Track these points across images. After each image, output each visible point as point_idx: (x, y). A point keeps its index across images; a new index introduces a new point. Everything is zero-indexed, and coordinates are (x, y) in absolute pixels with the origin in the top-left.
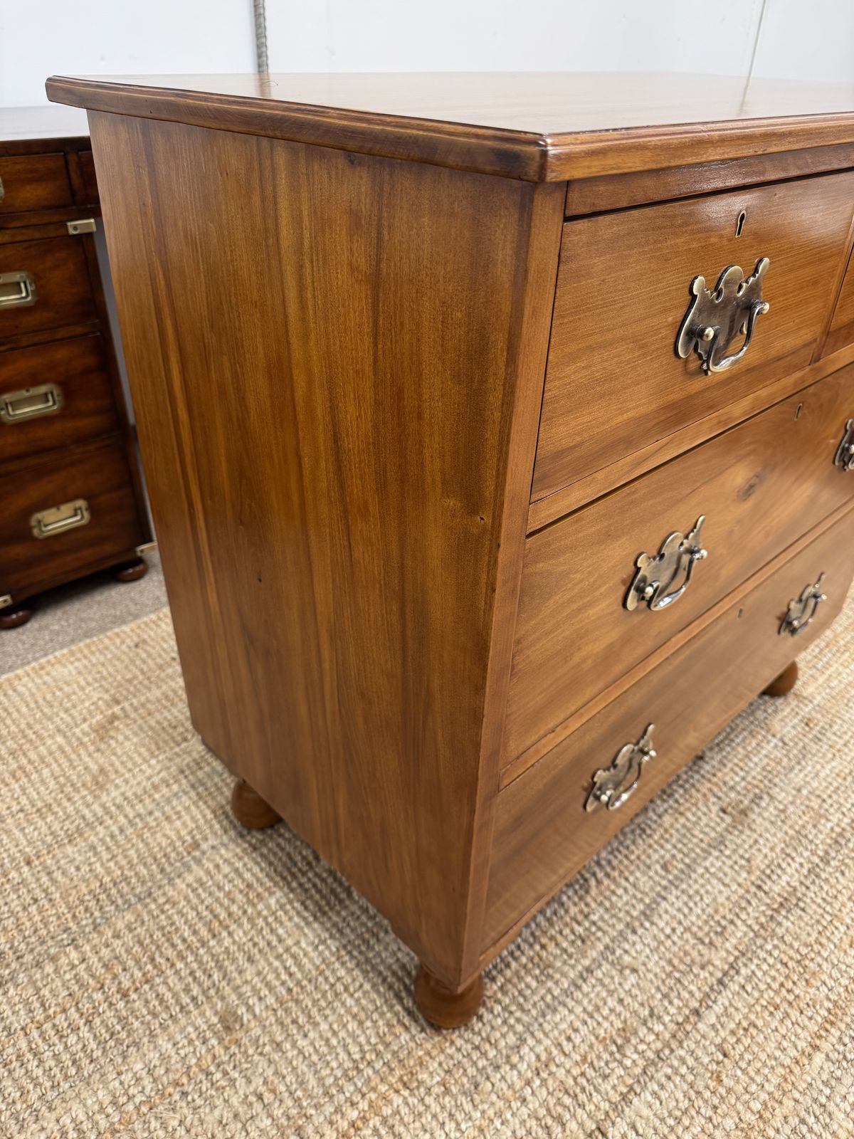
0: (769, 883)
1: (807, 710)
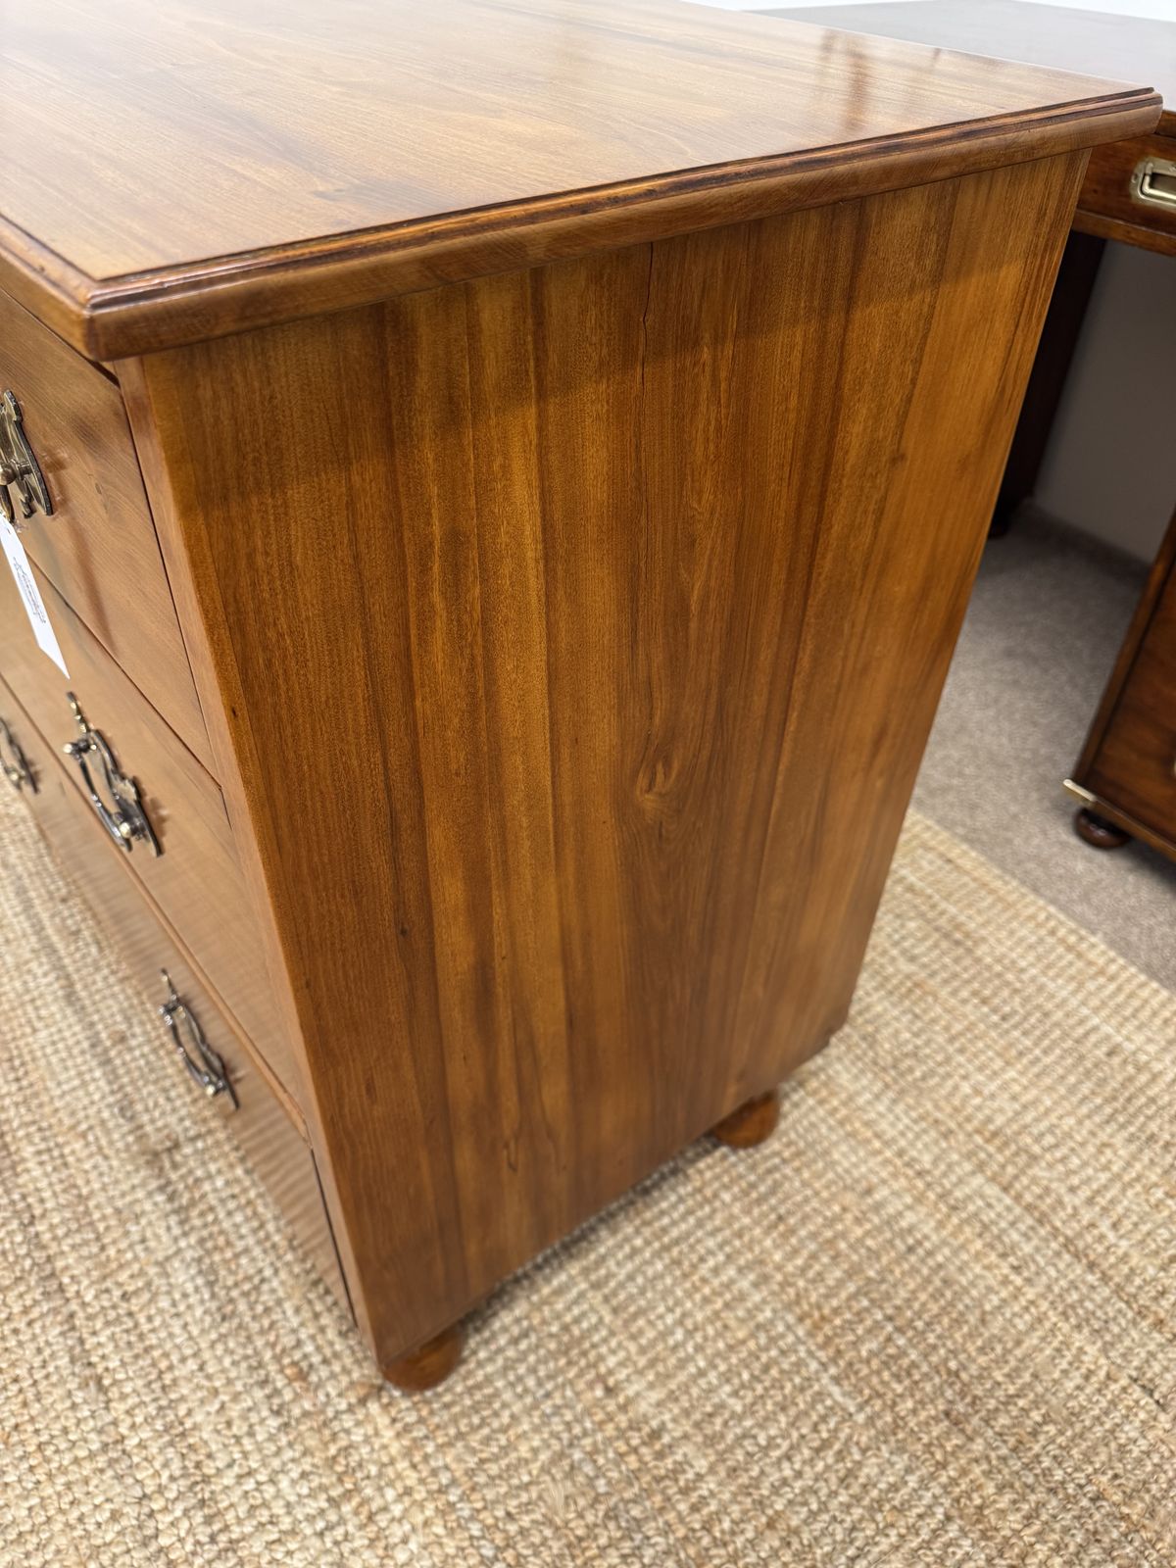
0: (43, 1146)
1: (335, 1394)
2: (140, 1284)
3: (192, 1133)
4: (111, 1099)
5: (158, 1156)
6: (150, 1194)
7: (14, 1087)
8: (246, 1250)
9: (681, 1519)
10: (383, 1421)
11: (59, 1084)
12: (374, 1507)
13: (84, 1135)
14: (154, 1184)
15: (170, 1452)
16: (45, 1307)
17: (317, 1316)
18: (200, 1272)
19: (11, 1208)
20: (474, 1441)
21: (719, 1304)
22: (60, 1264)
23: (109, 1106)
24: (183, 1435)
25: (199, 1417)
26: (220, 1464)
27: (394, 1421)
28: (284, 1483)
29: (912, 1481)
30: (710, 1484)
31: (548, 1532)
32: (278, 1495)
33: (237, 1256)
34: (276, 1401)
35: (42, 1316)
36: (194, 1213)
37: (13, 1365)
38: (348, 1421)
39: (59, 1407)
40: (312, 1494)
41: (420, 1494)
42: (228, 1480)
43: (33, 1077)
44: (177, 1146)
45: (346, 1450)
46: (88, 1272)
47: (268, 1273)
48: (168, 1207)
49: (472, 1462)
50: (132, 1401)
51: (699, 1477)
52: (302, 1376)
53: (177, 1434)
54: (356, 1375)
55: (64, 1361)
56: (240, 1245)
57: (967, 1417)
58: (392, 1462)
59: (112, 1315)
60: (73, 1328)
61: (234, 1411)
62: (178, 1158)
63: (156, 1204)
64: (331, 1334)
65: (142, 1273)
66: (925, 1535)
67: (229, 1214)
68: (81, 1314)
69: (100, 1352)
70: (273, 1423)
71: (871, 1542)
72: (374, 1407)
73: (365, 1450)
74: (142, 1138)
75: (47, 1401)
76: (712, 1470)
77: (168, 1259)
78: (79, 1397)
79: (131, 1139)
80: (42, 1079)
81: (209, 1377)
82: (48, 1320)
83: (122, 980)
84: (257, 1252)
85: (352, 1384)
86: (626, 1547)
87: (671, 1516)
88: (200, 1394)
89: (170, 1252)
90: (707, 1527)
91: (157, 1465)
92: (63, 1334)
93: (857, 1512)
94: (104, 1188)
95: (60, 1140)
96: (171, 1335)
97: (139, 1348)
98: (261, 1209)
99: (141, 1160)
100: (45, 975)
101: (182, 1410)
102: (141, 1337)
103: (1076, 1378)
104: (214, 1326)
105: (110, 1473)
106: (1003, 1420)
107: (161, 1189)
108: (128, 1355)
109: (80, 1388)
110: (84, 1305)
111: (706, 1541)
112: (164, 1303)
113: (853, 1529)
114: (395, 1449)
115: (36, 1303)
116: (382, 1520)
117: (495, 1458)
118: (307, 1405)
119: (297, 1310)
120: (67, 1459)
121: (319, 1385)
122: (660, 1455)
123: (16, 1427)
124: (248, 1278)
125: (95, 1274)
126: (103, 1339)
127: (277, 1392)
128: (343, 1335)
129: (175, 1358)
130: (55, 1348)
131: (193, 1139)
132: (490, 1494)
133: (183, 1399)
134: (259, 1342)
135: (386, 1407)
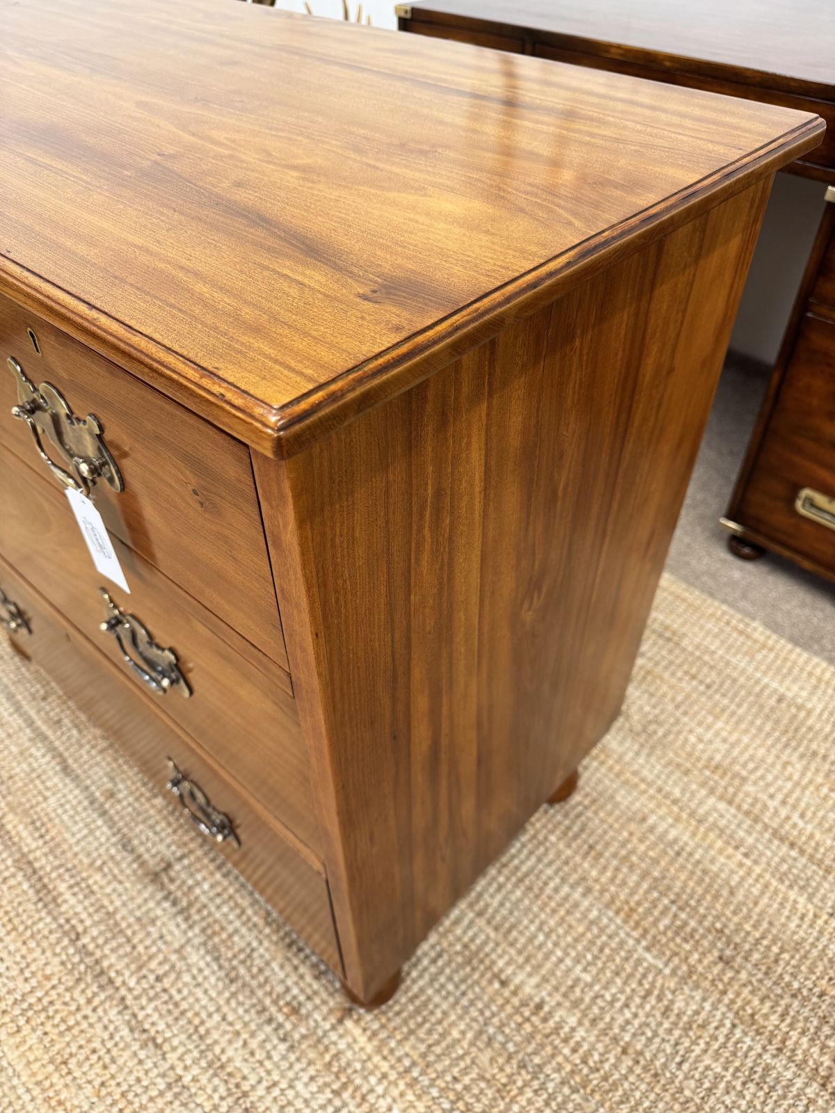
0: (72, 882)
2: (167, 967)
3: (178, 854)
4: (114, 840)
5: (157, 876)
6: (158, 903)
7: (41, 842)
8: (236, 931)
9: (566, 1059)
10: (357, 1032)
11: (73, 835)
12: (364, 1090)
13: (100, 869)
14: (159, 896)
15: (216, 1081)
16: (102, 996)
17: (296, 968)
18: (208, 952)
19: (60, 931)
20: (421, 1033)
21: (562, 912)
22: (105, 964)
23: (114, 845)
24: (222, 1067)
25: (230, 1052)
26: (253, 1082)
27: (365, 1030)
28: (299, 1086)
29: (707, 1006)
30: (581, 1033)
31: (483, 1085)
32: (297, 1095)
33: (230, 936)
34: (281, 1032)
35: (102, 1003)
36: (193, 911)
37: (89, 1041)
38: (333, 1036)
39: (130, 1064)
40: (321, 1090)
41: (393, 1076)
42: (261, 1091)
43: (53, 832)
44: (169, 866)
45: (337, 1056)
46: (128, 966)
47: (255, 944)
48: (174, 910)
49: (423, 1048)
50: (181, 1050)
51: (573, 1030)
52: (295, 1011)
53: (218, 1067)
54: (332, 1003)
55: (125, 1032)
56: (231, 929)
57: (733, 958)
58: (369, 1058)
59: (152, 993)
60: (126, 1008)
61: (254, 1044)
62: (172, 874)
63: (164, 910)
64: (309, 978)
65: (166, 960)
66: (721, 1039)
67: (218, 907)
68: (129, 997)
69: (150, 1020)
70: (283, 1047)
71: (689, 1050)
72: (349, 1023)
73: (349, 1054)
74: (143, 864)
75: (120, 1061)
76: (580, 1023)
77: (182, 947)
78: (142, 1054)
79: (135, 866)
80: (60, 833)
81: (231, 1024)
82: (107, 1005)
83: (101, 752)
84: (244, 930)
85: (331, 1011)
86: (536, 1084)
87: (560, 1059)
88: (227, 1037)
89: (183, 941)
90: (584, 1062)
91: (209, 1091)
92: (120, 1013)
93: (677, 1033)
94: (124, 904)
95: (84, 875)
96: (197, 1000)
97: (176, 1013)
98: (240, 901)
99: (146, 880)
100: (44, 756)
101: (217, 1050)
102: (176, 1005)
103: (795, 921)
104: (226, 988)
105: (177, 1103)
106: (756, 956)
107: (166, 898)
108: (170, 1019)
109: (142, 1048)
110: (130, 990)
111: (585, 1071)
112: (187, 978)
113: (677, 1044)
114: (369, 1048)
115: (95, 995)
116: (371, 1098)
117: (437, 1043)
118: (303, 1030)
119: (282, 967)
120: (144, 1099)
121: (308, 1016)
122: (545, 1020)
123: (103, 1084)
124: (242, 950)
125: (133, 967)
126: (149, 1010)
127: (280, 1026)
128: (317, 978)
129: (204, 1015)
130: (117, 1023)
131: (180, 859)
132: (439, 1067)
133: (216, 1042)
134: (260, 993)
135: (357, 1022)
